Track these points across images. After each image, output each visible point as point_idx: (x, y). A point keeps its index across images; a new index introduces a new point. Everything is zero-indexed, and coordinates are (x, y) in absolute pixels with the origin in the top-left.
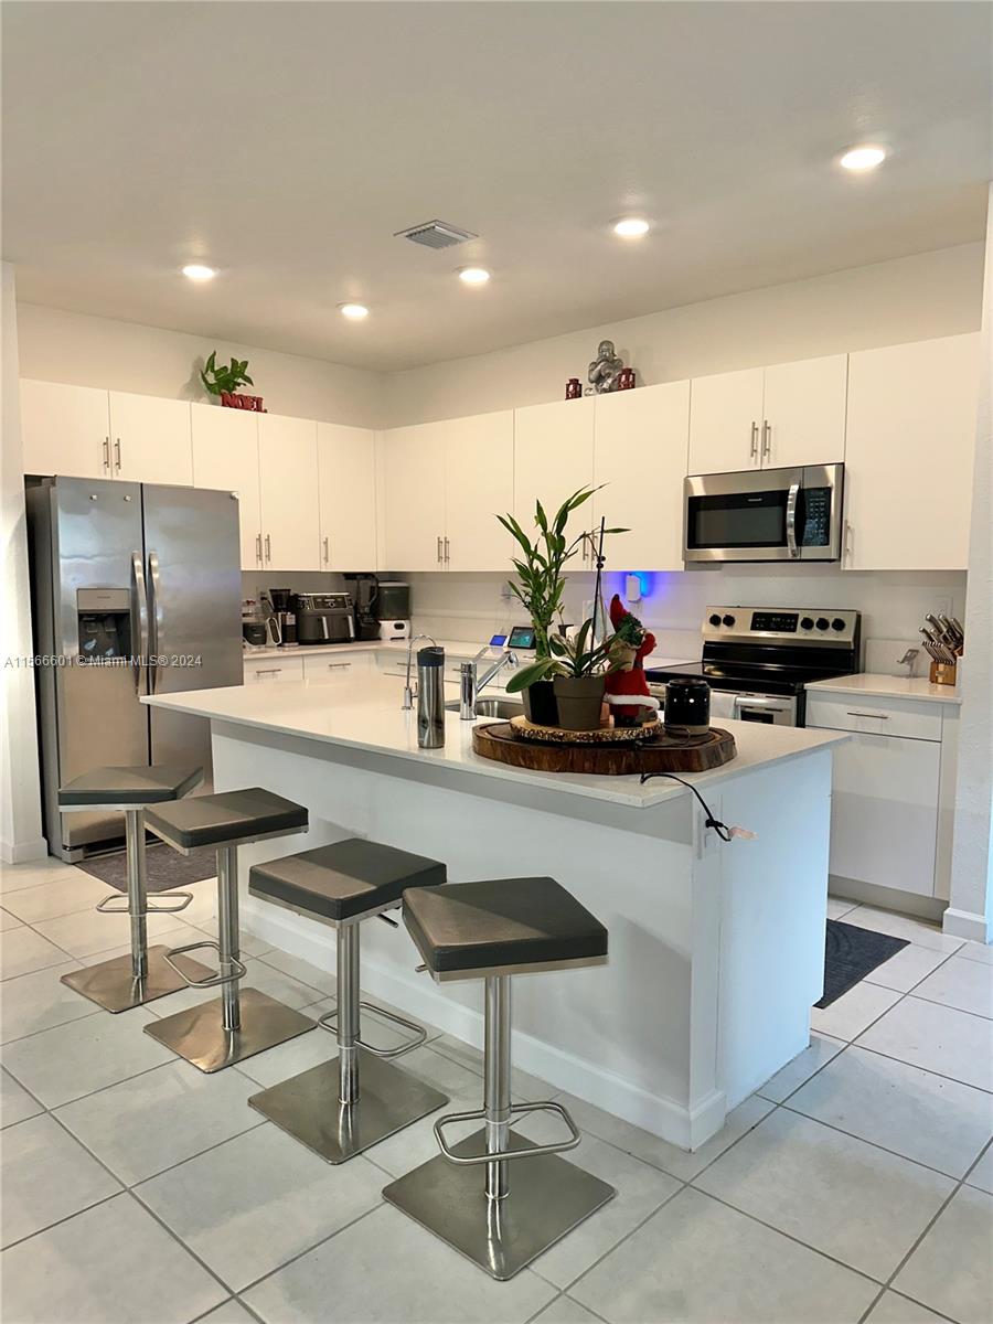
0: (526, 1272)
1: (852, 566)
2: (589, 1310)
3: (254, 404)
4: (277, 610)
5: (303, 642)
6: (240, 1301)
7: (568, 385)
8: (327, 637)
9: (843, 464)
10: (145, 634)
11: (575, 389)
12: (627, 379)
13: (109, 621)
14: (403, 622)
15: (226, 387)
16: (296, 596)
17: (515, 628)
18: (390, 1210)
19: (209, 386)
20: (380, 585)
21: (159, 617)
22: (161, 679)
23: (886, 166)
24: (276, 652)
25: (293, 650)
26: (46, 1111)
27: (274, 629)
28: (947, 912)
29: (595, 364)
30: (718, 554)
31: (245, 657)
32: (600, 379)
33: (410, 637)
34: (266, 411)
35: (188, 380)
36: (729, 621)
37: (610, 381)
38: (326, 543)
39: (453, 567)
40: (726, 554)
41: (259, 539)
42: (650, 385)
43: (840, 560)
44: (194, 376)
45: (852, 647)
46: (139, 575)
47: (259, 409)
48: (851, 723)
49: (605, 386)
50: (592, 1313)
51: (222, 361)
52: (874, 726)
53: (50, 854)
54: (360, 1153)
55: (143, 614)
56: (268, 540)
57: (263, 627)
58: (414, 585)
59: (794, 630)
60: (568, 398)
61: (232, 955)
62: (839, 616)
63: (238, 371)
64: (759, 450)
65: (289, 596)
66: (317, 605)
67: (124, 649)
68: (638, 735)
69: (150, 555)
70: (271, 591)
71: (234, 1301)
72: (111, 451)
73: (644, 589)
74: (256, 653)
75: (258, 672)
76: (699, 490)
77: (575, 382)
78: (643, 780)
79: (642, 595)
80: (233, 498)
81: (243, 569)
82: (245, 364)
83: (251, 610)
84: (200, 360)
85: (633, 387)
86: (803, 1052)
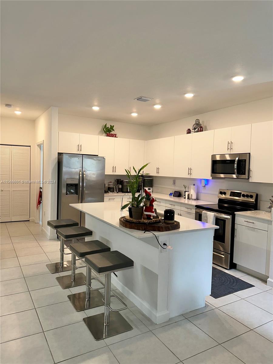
0: (103, 340)
1: (252, 181)
2: (111, 350)
3: (114, 136)
4: (118, 184)
5: (123, 192)
6: (44, 333)
7: (187, 130)
8: (129, 191)
9: (250, 153)
10: (81, 189)
11: (189, 131)
12: (201, 129)
13: (74, 186)
14: (150, 188)
15: (108, 132)
16: (123, 181)
17: (175, 191)
18: (83, 322)
19: (105, 132)
20: (145, 178)
21: (84, 185)
22: (84, 199)
23: (244, 80)
24: (116, 194)
25: (121, 194)
26: (29, 291)
27: (116, 188)
28: (268, 279)
29: (194, 125)
30: (222, 176)
31: (105, 195)
32: (195, 129)
33: (152, 192)
34: (117, 137)
35: (100, 130)
36: (225, 193)
37: (197, 129)
38: (130, 168)
39: (160, 175)
40: (224, 176)
41: (113, 167)
42: (209, 130)
43: (249, 179)
44: (102, 129)
45: (255, 203)
46: (81, 175)
47: (115, 137)
48: (246, 224)
49: (195, 131)
50: (111, 351)
51: (108, 126)
52: (251, 225)
53: (58, 238)
54: (84, 310)
55: (81, 184)
56: (115, 167)
57: (114, 188)
58: (154, 179)
59: (240, 197)
60: (187, 134)
61: (74, 264)
62: (251, 194)
63: (112, 127)
64: (230, 149)
65: (121, 181)
66: (127, 183)
67: (76, 193)
68: (150, 222)
69: (84, 171)
70: (117, 179)
71: (43, 333)
72: (79, 147)
73: (206, 183)
74: (111, 194)
75: (109, 199)
76: (218, 158)
77: (189, 130)
78: (145, 232)
79: (205, 185)
80: (104, 158)
81: (105, 174)
82: (113, 126)
83: (111, 184)
84: (103, 125)
85: (202, 131)
86: (202, 308)
